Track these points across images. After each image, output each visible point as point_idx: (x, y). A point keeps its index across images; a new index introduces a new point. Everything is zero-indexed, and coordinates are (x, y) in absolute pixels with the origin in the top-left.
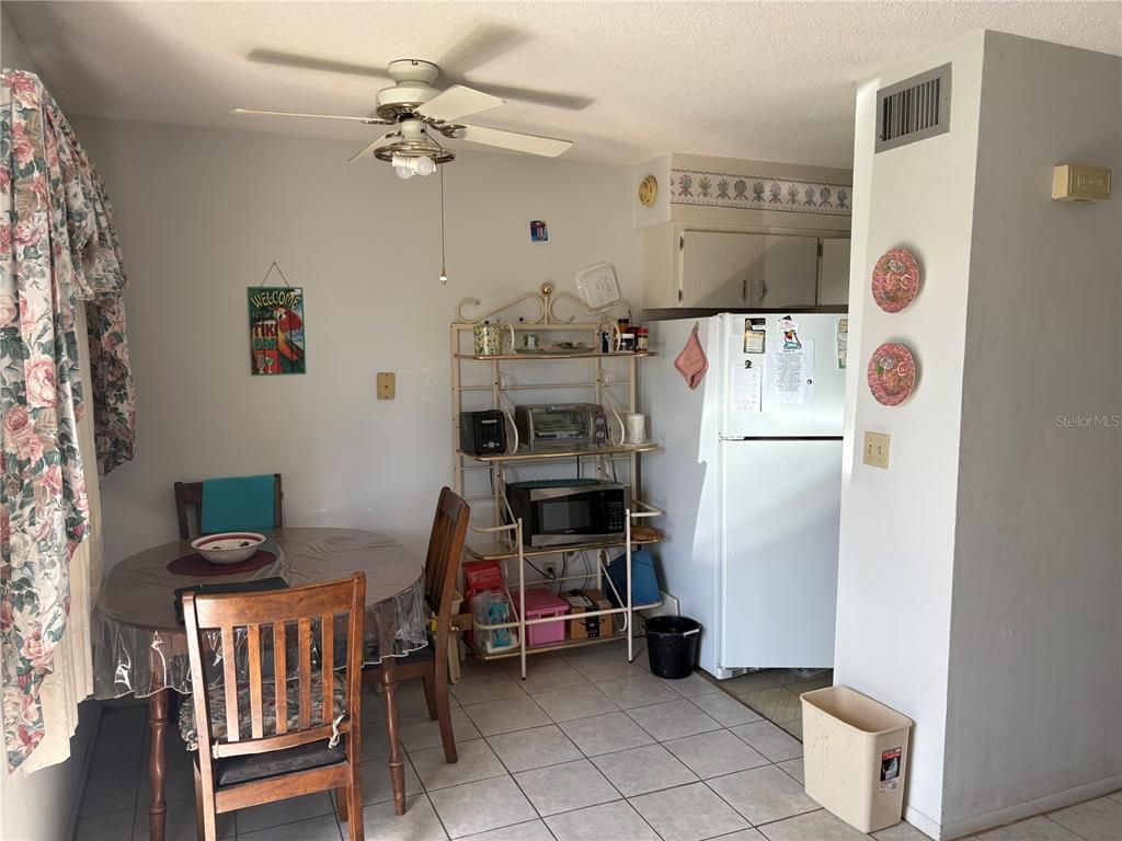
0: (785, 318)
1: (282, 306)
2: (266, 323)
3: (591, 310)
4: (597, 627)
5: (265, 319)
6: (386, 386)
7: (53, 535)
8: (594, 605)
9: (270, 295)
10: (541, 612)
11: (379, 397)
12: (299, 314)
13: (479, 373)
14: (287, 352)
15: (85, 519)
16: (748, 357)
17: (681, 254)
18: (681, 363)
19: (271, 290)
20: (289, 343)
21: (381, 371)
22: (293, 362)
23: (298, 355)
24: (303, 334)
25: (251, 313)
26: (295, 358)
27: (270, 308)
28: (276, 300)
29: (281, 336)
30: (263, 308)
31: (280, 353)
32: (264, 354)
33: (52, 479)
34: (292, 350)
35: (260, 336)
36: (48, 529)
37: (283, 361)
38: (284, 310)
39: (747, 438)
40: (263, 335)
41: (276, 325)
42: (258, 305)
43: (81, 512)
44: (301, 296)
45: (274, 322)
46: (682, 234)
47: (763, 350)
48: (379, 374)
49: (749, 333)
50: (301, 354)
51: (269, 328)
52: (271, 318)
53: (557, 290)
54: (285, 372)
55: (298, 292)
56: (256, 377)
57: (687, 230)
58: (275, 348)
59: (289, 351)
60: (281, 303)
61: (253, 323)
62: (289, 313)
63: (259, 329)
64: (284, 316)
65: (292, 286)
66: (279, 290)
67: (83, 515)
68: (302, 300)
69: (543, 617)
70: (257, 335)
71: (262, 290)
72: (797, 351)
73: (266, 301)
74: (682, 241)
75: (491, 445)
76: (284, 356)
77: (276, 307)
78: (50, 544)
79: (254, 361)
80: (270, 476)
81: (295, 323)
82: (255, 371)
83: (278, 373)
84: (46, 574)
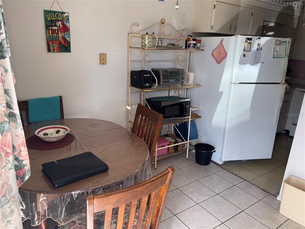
0: (259, 38)
1: (60, 21)
2: (53, 28)
3: (176, 31)
4: (177, 148)
5: (52, 26)
6: (103, 59)
7: (10, 190)
8: (176, 141)
9: (55, 15)
10: (161, 145)
11: (100, 64)
12: (68, 25)
13: (137, 54)
14: (63, 42)
15: (26, 165)
16: (245, 53)
17: (214, 11)
18: (214, 54)
19: (55, 12)
20: (64, 38)
21: (101, 53)
22: (65, 47)
23: (67, 44)
24: (69, 34)
25: (46, 22)
26: (66, 45)
27: (54, 21)
28: (57, 17)
29: (60, 35)
30: (51, 21)
31: (60, 43)
32: (53, 43)
33: (5, 145)
34: (65, 42)
35: (51, 34)
36: (6, 187)
37: (61, 46)
38: (61, 23)
39: (240, 83)
40: (52, 34)
41: (58, 30)
42: (49, 19)
43: (22, 161)
44: (68, 16)
45: (56, 28)
46: (215, 3)
47: (250, 50)
48: (100, 54)
49: (246, 44)
50: (69, 43)
51: (55, 31)
52: (55, 26)
53: (166, 22)
54: (62, 51)
55: (67, 14)
56: (50, 54)
57: (216, 1)
58: (58, 40)
59: (64, 42)
60: (60, 19)
61: (47, 27)
62: (63, 24)
63: (50, 31)
64: (61, 26)
65: (64, 11)
66: (59, 12)
67: (24, 163)
68: (68, 18)
69: (162, 147)
70: (49, 34)
71: (50, 12)
72: (260, 51)
73: (52, 17)
74: (215, 6)
75: (147, 85)
76: (62, 45)
77: (58, 21)
78: (8, 198)
79: (48, 46)
80: (57, 97)
81: (66, 29)
82: (49, 50)
83: (60, 52)
84: (8, 221)
